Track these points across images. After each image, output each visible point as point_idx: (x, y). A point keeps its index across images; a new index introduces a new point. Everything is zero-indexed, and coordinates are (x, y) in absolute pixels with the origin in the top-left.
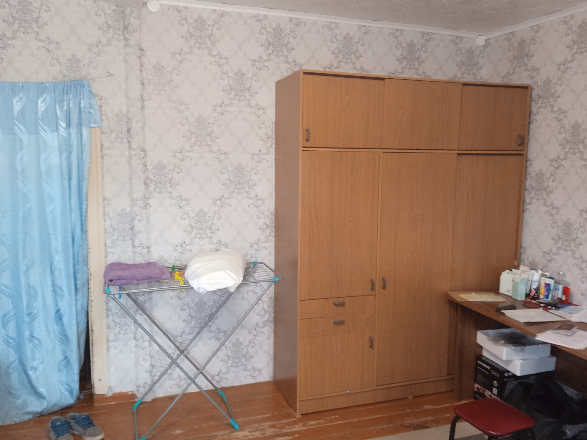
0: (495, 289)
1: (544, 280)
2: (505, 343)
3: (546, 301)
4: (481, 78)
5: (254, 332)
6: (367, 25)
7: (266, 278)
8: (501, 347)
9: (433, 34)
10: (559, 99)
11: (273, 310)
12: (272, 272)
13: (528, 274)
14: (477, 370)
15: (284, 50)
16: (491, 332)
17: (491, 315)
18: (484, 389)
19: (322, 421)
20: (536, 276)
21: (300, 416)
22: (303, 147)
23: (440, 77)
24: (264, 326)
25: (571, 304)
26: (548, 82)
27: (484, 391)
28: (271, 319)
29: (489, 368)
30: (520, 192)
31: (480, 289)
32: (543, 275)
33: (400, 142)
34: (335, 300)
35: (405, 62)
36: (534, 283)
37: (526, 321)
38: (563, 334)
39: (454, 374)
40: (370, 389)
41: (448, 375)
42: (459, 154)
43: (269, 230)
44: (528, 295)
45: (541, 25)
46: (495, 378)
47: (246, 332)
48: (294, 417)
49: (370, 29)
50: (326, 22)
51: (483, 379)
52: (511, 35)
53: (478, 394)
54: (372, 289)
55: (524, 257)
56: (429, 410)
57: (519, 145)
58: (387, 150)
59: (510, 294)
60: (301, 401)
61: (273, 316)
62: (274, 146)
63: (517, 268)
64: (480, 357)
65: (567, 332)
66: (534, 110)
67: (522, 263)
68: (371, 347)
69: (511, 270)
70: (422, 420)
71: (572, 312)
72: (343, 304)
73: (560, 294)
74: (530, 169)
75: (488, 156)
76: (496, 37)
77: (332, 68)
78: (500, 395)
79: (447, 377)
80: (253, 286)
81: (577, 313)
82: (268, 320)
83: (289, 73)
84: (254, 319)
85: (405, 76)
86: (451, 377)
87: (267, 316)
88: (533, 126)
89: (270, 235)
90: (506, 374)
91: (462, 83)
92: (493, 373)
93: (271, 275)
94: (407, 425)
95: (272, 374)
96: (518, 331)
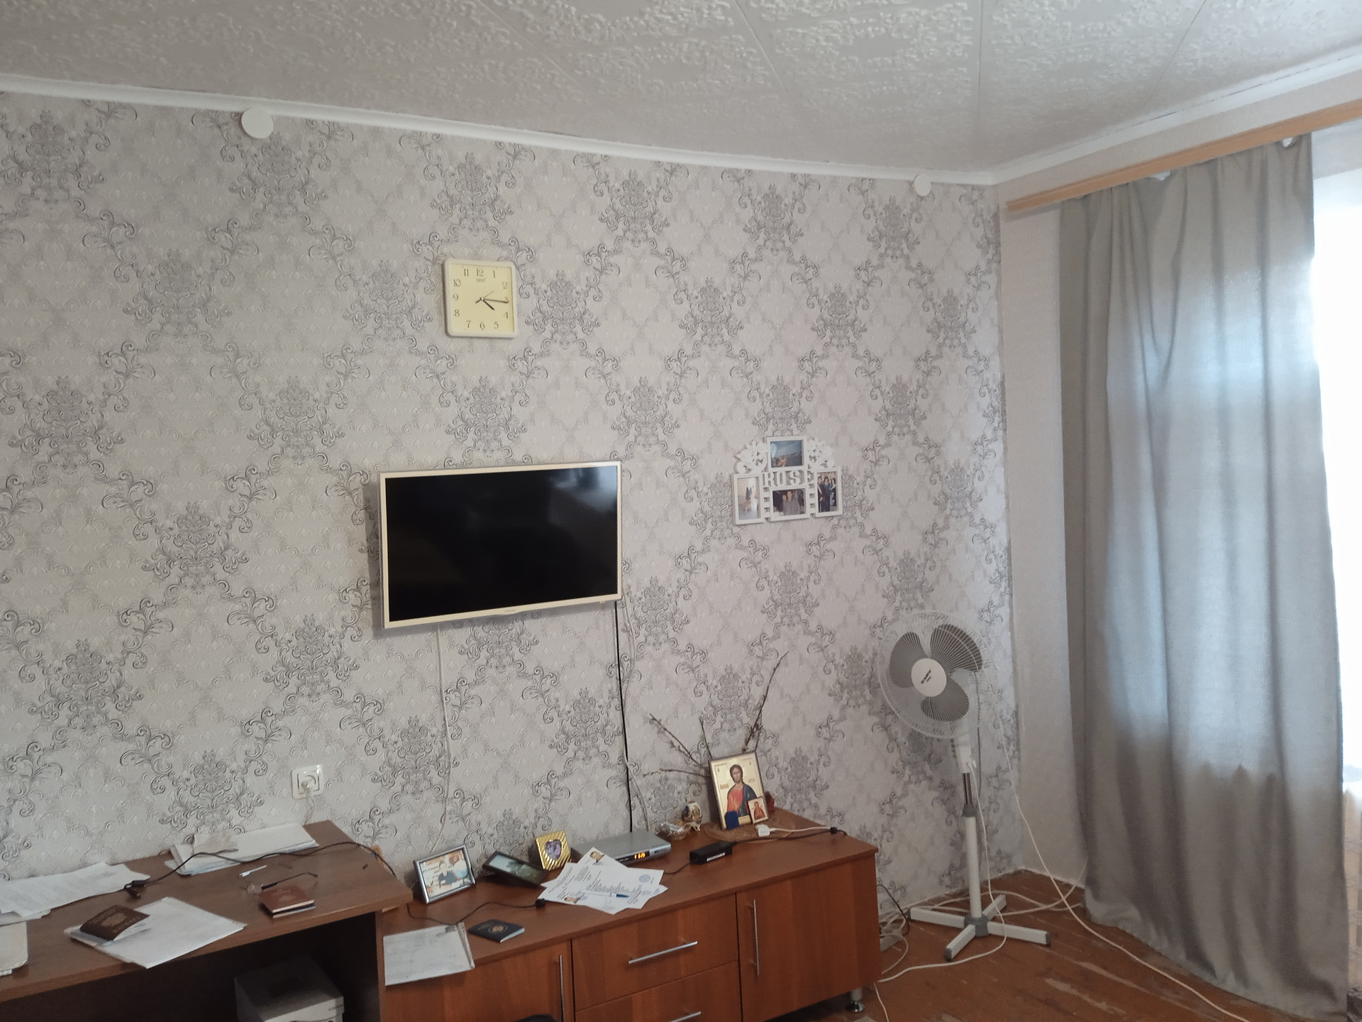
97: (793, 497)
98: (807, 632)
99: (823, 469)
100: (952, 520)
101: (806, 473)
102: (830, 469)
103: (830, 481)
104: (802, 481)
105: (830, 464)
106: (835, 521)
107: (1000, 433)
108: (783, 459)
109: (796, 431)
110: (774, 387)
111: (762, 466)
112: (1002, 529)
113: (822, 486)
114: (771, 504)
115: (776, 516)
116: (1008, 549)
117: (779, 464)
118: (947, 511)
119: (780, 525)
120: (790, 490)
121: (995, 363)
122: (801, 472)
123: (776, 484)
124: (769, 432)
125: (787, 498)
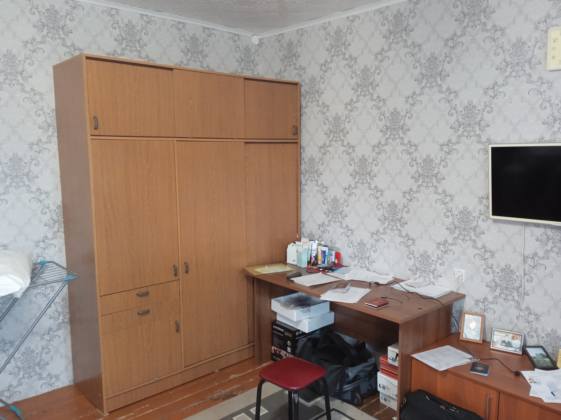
0: (284, 261)
1: (321, 248)
2: (295, 307)
3: (323, 265)
4: (258, 74)
5: (47, 337)
6: (150, 14)
7: (58, 277)
8: (292, 310)
9: (214, 29)
10: (322, 95)
11: (67, 311)
12: (64, 270)
13: (308, 245)
14: (274, 333)
15: (61, 32)
16: (282, 298)
17: (283, 283)
18: (279, 350)
19: (132, 414)
20: (315, 245)
21: (108, 414)
22: (91, 135)
23: (222, 70)
24: (59, 328)
25: (342, 266)
26: (313, 80)
27: (280, 352)
28: (67, 320)
29: (283, 330)
30: (297, 175)
31: (272, 262)
32: (319, 244)
33: (192, 131)
34: (138, 291)
35: (189, 55)
36: (313, 252)
37: (311, 285)
38: (340, 292)
39: (254, 341)
40: (179, 371)
41: (249, 343)
42: (246, 143)
43: (57, 226)
44: (309, 263)
45: (305, 30)
46: (288, 338)
47: (38, 338)
48: (101, 417)
49: (153, 19)
50: (106, 7)
51: (278, 341)
52: (281, 36)
53: (275, 356)
54: (176, 275)
55: (303, 230)
56: (235, 378)
57: (294, 134)
58: (181, 139)
59: (295, 263)
60: (107, 399)
61: (69, 317)
62: (56, 134)
63: (299, 240)
64: (275, 322)
65: (343, 290)
66: (304, 104)
67: (302, 236)
68: (178, 330)
69: (295, 243)
70: (229, 390)
71: (344, 272)
72: (147, 294)
73: (333, 259)
74: (303, 155)
75: (270, 144)
76: (268, 38)
77: (116, 55)
78: (293, 352)
79: (248, 346)
80: (42, 288)
81: (348, 272)
82: (63, 322)
83: (68, 57)
84: (46, 322)
85: (190, 67)
86: (252, 344)
87: (61, 318)
88: (304, 118)
89: (58, 231)
90: (297, 334)
91: (244, 78)
92: (287, 334)
93: (63, 274)
94: (216, 398)
95: (71, 378)
96: (304, 294)
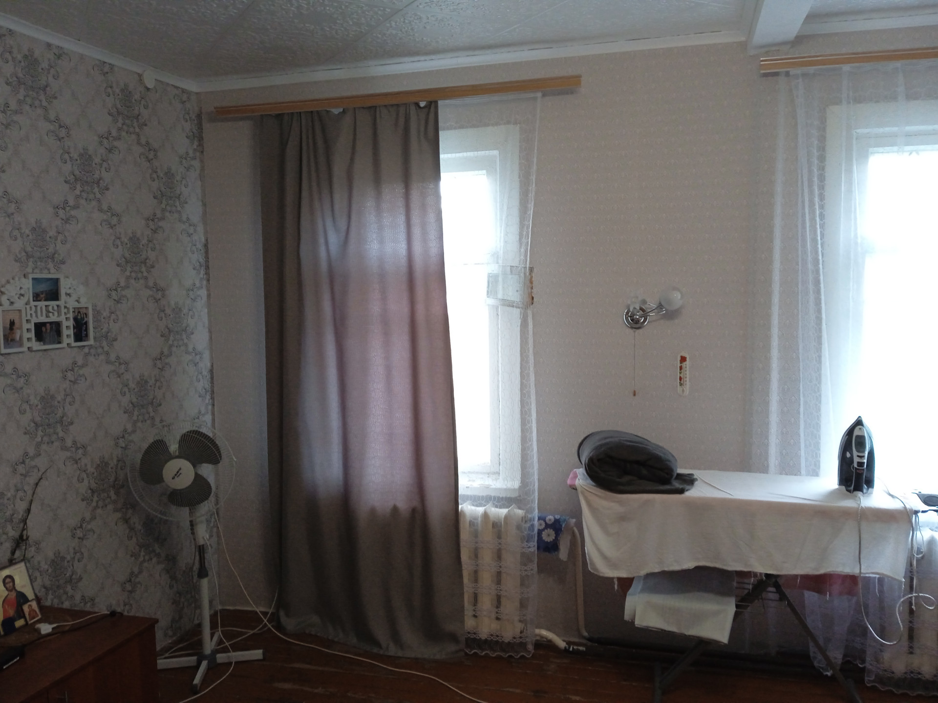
97: (51, 328)
98: (64, 448)
99: (77, 305)
100: (174, 349)
101: (63, 307)
102: (82, 305)
103: (82, 316)
104: (59, 315)
105: (83, 300)
106: (86, 350)
107: (205, 282)
108: (42, 294)
109: (53, 270)
110: (34, 229)
111: (24, 300)
112: (207, 355)
113: (75, 319)
114: (32, 335)
115: (36, 345)
116: (211, 371)
117: (38, 299)
118: (170, 342)
119: (41, 353)
120: (48, 323)
121: (200, 229)
122: (58, 306)
123: (37, 316)
124: (29, 270)
125: (46, 329)
